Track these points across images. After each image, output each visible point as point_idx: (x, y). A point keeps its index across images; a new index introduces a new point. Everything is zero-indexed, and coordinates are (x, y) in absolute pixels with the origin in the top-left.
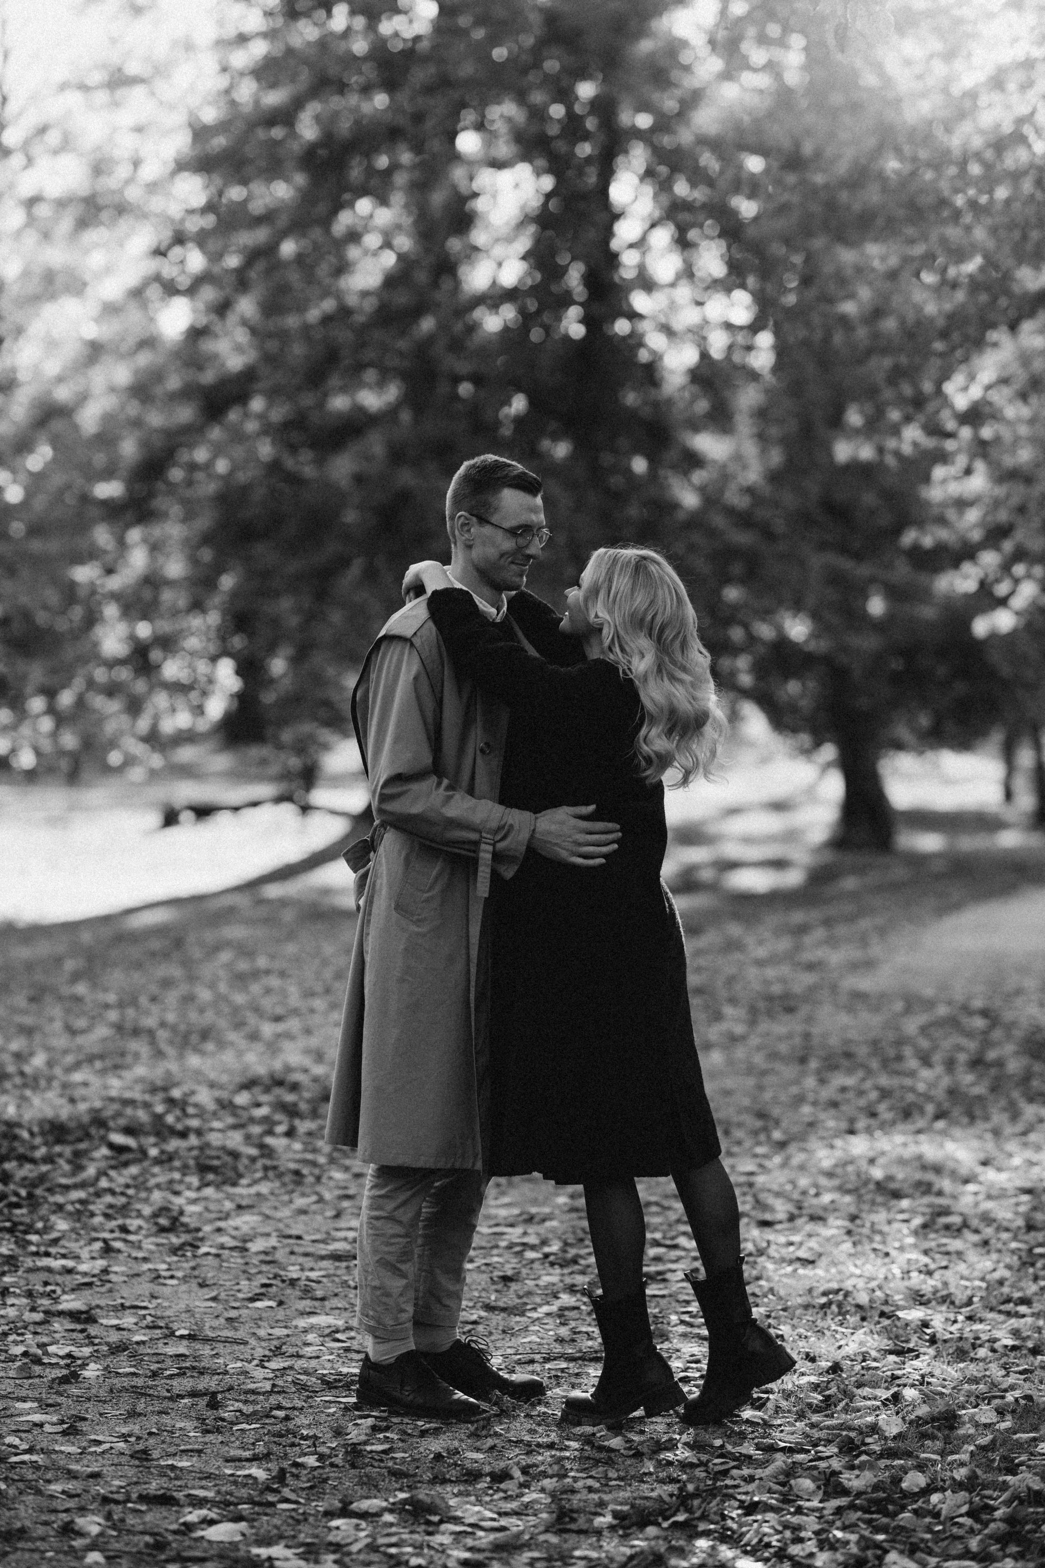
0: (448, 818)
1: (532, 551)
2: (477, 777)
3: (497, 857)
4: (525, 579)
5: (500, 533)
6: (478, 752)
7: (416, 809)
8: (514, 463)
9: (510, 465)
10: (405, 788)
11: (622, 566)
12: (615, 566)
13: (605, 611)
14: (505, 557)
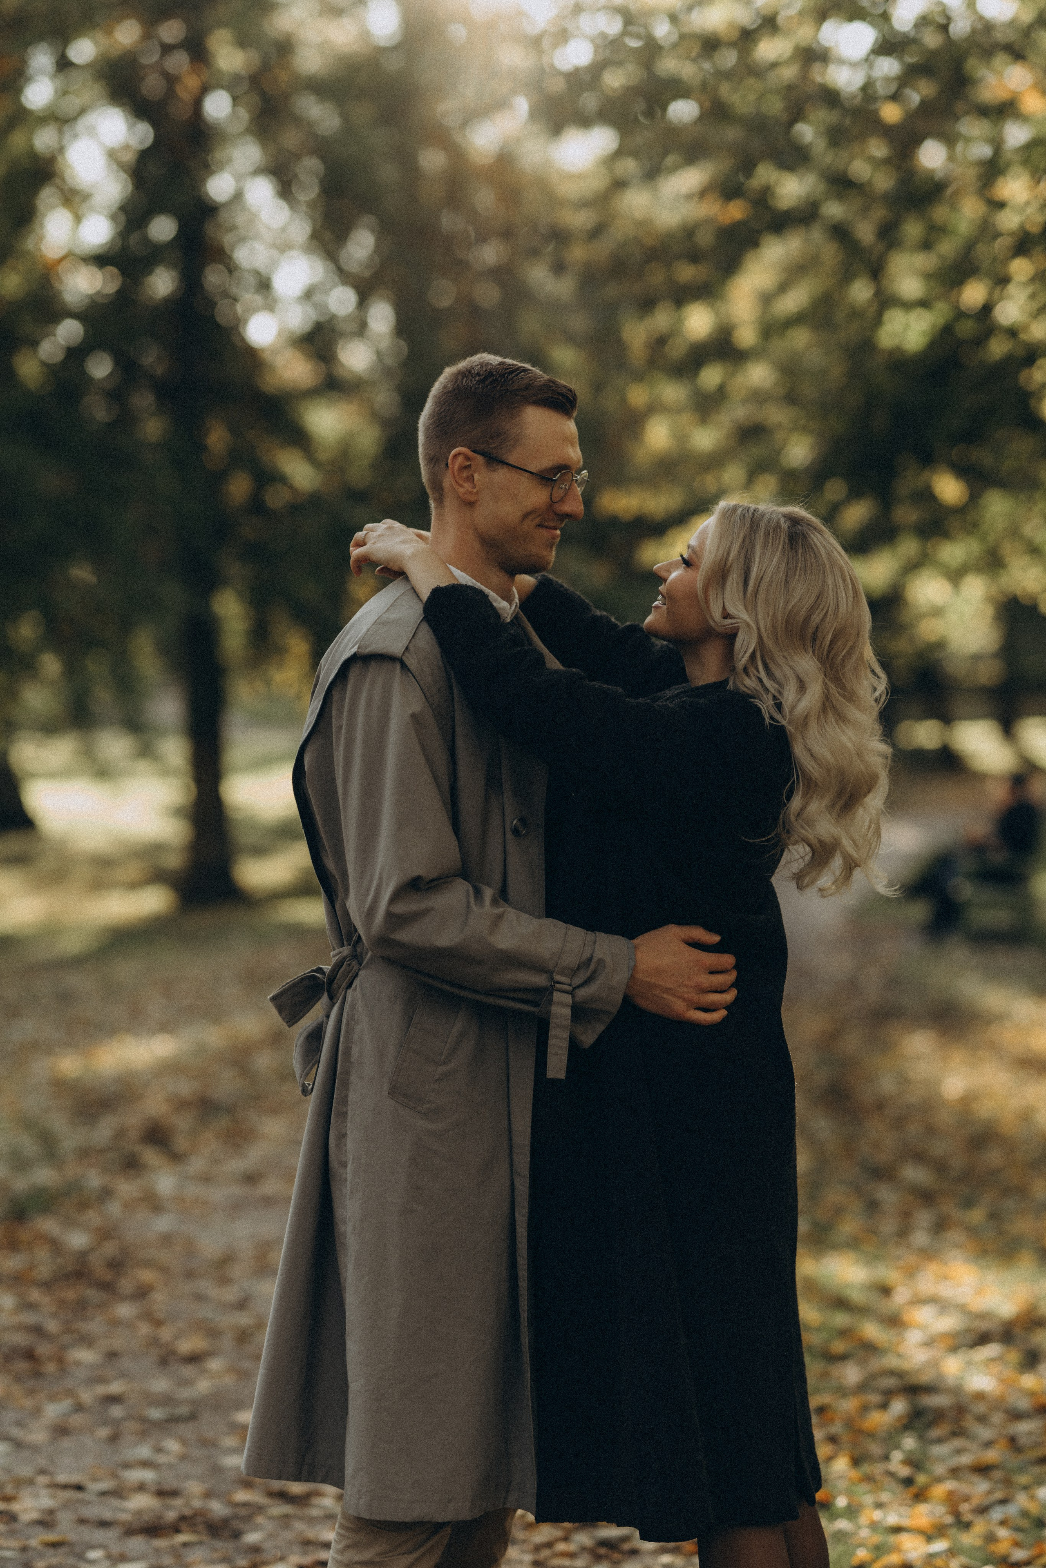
0: (500, 951)
1: (567, 508)
2: (511, 876)
3: (580, 1012)
4: (554, 553)
5: (524, 479)
6: (509, 835)
7: (446, 939)
8: (528, 366)
9: (525, 370)
10: (423, 905)
11: (767, 534)
12: (755, 533)
13: (741, 607)
14: (530, 517)
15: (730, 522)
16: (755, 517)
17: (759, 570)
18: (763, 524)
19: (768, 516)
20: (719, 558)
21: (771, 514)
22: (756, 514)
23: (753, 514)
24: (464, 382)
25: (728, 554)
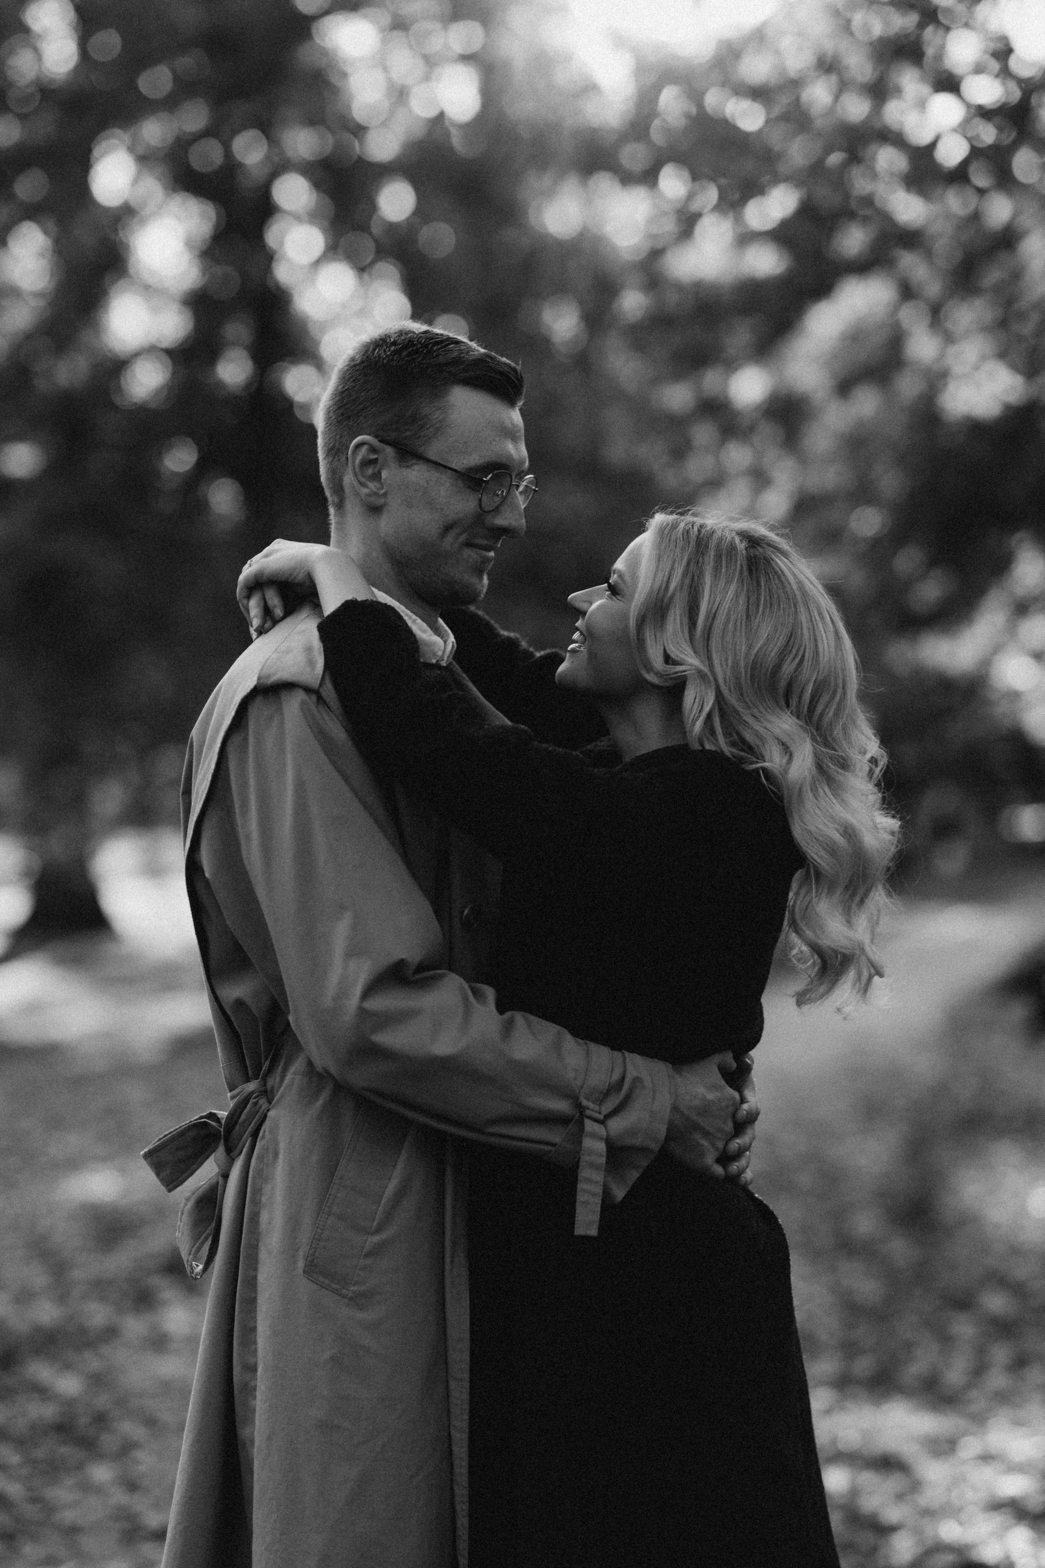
4: (485, 580)
11: (719, 557)
12: (703, 554)
13: (689, 650)
14: (455, 531)
15: (670, 540)
16: (702, 534)
17: (711, 602)
18: (713, 544)
19: (719, 533)
20: (656, 587)
21: (722, 531)
22: (703, 531)
23: (699, 530)
24: (376, 353)
25: (668, 582)
